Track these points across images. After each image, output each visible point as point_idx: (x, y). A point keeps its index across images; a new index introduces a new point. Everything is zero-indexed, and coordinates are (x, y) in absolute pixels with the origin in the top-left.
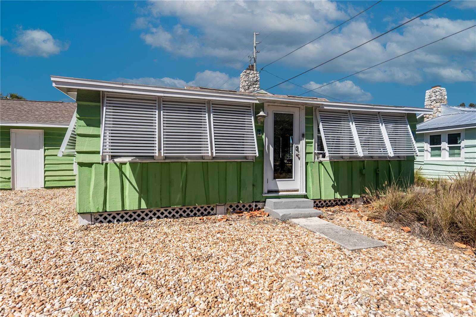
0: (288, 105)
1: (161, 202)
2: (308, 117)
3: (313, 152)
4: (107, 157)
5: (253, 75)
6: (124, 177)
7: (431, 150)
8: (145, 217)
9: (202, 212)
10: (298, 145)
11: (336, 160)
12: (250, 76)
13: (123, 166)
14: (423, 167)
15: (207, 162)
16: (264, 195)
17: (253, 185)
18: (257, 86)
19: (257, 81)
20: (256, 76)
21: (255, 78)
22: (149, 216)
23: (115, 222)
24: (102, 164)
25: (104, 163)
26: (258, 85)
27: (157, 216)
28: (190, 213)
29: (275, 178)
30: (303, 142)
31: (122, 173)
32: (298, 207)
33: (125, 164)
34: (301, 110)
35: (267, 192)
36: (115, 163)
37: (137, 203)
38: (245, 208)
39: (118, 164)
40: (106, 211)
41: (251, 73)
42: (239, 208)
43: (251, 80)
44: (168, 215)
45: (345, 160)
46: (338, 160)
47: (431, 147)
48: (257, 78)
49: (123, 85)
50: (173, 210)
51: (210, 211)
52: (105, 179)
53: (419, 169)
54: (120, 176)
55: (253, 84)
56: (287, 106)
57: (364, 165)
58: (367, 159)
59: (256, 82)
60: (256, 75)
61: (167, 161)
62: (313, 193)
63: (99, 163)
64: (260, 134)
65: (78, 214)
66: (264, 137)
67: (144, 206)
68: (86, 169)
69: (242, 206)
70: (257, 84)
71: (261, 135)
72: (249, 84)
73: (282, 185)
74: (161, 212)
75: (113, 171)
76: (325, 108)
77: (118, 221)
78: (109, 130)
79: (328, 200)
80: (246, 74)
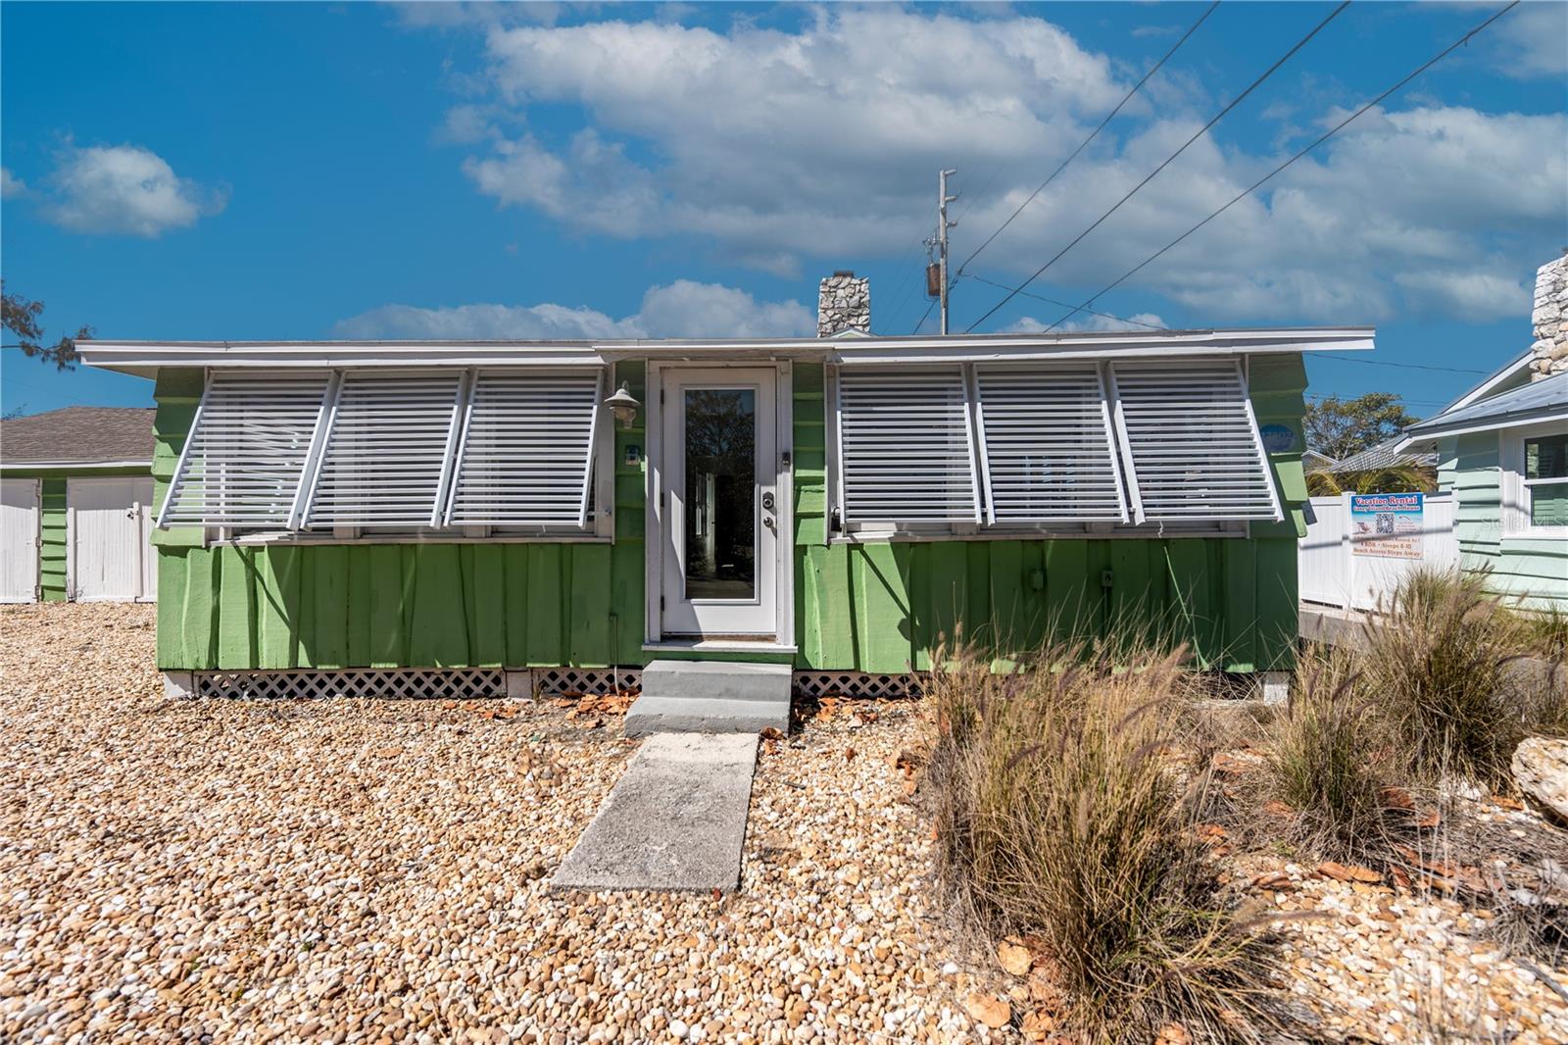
0: (732, 364)
1: (348, 653)
2: (801, 396)
3: (826, 511)
4: (222, 531)
5: (849, 291)
6: (258, 582)
7: (1533, 498)
8: (316, 689)
9: (468, 687)
10: (772, 490)
11: (919, 539)
12: (841, 293)
13: (257, 554)
14: (1499, 564)
15: (473, 545)
16: (644, 648)
17: (612, 614)
18: (861, 320)
19: (860, 305)
20: (860, 291)
21: (856, 298)
22: (326, 689)
23: (245, 697)
24: (208, 548)
25: (213, 548)
26: (865, 318)
27: (346, 688)
28: (433, 686)
29: (690, 594)
30: (786, 479)
31: (253, 575)
32: (729, 693)
33: (261, 549)
34: (779, 374)
35: (659, 639)
36: (237, 547)
37: (287, 652)
38: (596, 683)
39: (243, 550)
40: (217, 669)
41: (842, 285)
42: (577, 682)
43: (844, 304)
44: (375, 688)
45: (958, 538)
46: (925, 539)
47: (1532, 487)
48: (861, 298)
49: (227, 346)
50: (370, 676)
51: (492, 685)
52: (213, 586)
53: (1482, 572)
54: (247, 580)
55: (850, 316)
56: (728, 367)
57: (1043, 555)
58: (1055, 536)
59: (859, 307)
60: (858, 287)
61: (362, 542)
62: (823, 649)
63: (200, 547)
64: (633, 458)
65: (160, 670)
66: (644, 466)
67: (304, 661)
68: (175, 560)
69: (588, 678)
70: (861, 315)
71: (635, 462)
72: (837, 317)
73: (714, 617)
74: (356, 678)
75: (234, 566)
76: (846, 360)
77: (253, 695)
78: (227, 464)
79: (877, 675)
80: (827, 289)
